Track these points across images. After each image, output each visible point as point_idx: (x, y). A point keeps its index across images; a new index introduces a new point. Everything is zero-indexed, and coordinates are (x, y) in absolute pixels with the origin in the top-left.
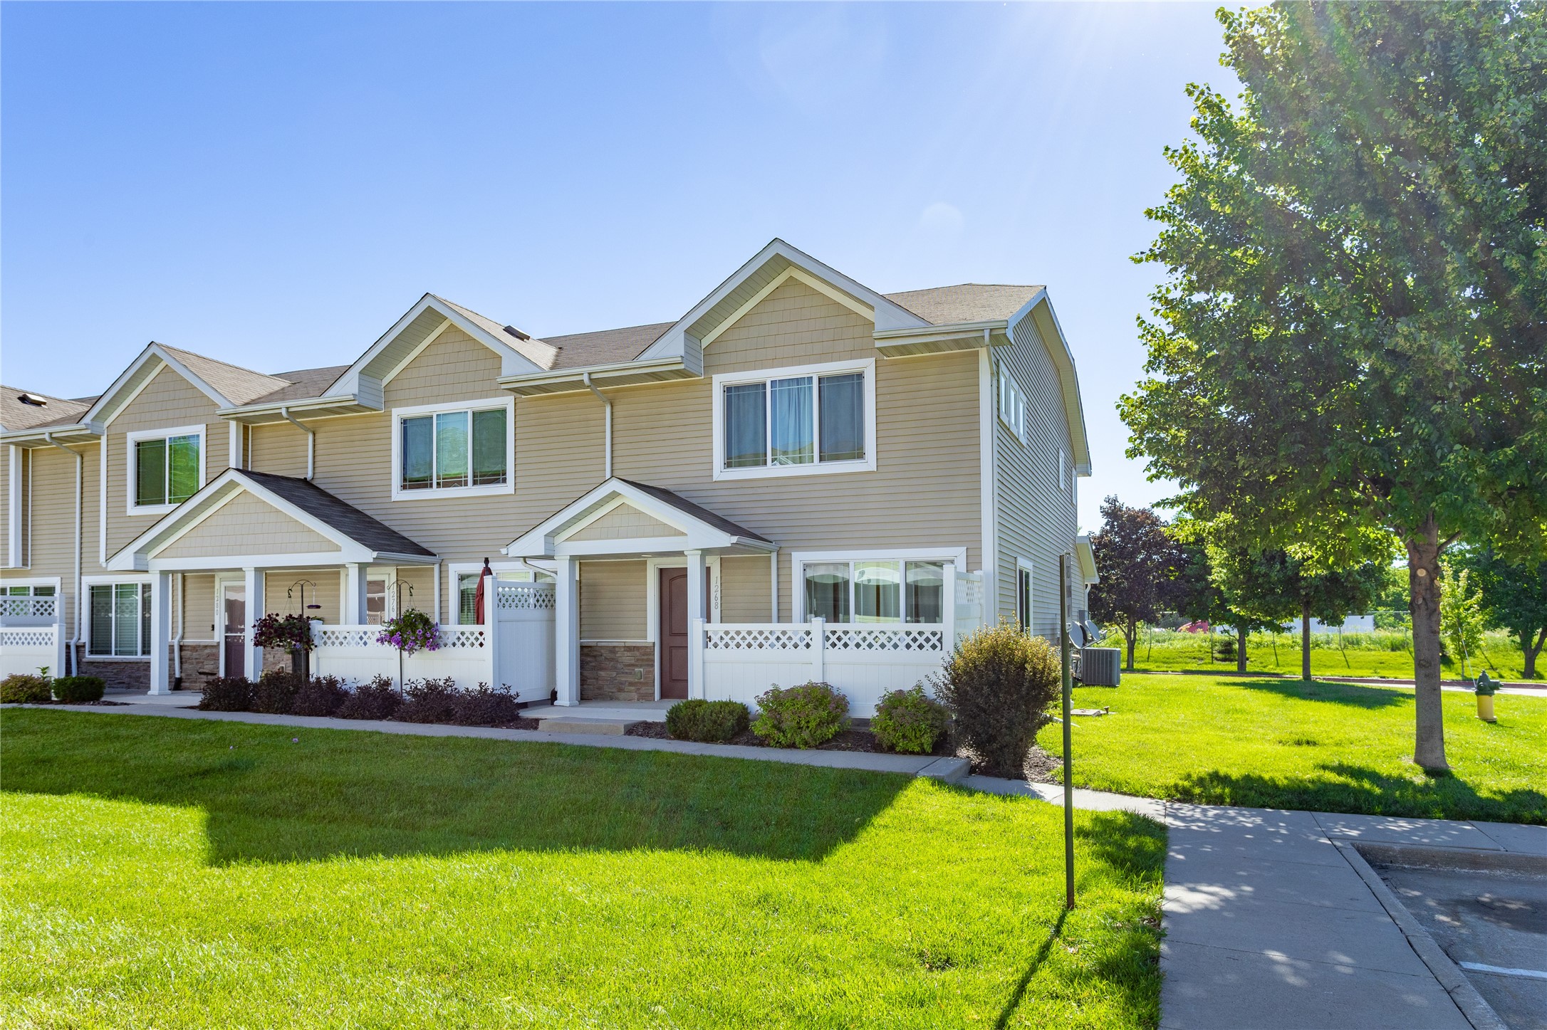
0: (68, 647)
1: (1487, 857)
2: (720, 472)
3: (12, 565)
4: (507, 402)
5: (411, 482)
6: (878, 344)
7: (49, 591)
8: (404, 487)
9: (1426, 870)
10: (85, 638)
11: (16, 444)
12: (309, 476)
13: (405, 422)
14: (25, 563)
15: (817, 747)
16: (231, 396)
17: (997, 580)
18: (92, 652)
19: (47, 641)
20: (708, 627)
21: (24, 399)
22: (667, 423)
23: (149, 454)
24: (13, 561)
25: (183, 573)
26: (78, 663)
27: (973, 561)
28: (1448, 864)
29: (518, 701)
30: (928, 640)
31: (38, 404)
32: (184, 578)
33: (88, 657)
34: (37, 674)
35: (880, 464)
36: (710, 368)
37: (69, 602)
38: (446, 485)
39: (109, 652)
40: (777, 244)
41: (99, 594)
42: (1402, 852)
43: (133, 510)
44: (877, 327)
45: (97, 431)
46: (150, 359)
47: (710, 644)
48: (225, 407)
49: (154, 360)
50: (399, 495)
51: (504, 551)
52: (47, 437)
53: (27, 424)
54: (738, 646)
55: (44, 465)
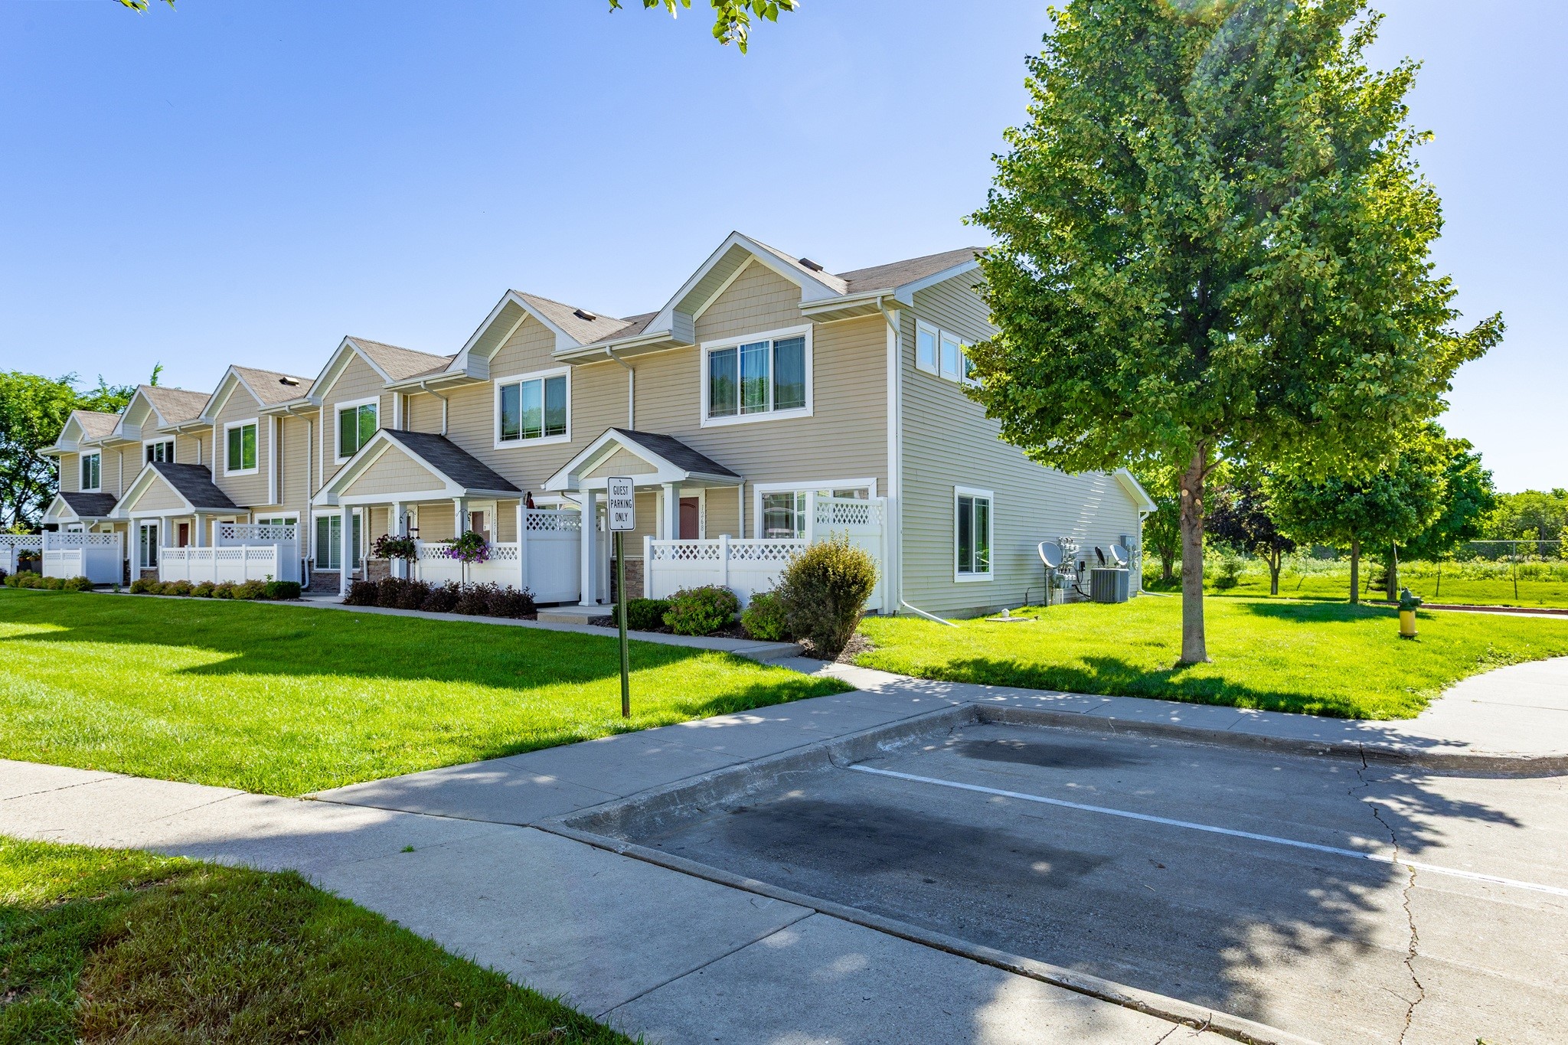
0: (303, 562)
1: (1062, 717)
2: (706, 422)
3: (270, 503)
4: (565, 370)
5: (508, 435)
6: (804, 313)
7: (291, 521)
8: (503, 439)
9: (1021, 726)
10: (314, 556)
11: (273, 414)
12: (443, 433)
13: (503, 389)
14: (279, 502)
15: (705, 635)
16: (392, 374)
17: (900, 505)
18: (318, 566)
19: (270, 556)
20: (654, 543)
21: (283, 381)
22: (671, 383)
23: (347, 416)
24: (271, 500)
25: (370, 506)
26: (310, 574)
27: (882, 490)
28: (1035, 722)
29: (536, 600)
30: (779, 552)
31: (293, 384)
32: (370, 511)
33: (316, 570)
34: (264, 580)
35: (817, 409)
36: (699, 338)
37: (304, 529)
38: (529, 436)
39: (327, 566)
40: (735, 236)
41: (322, 522)
42: (1007, 712)
43: (339, 461)
44: (805, 297)
45: (316, 403)
46: (345, 351)
47: (656, 556)
48: (389, 383)
49: (348, 349)
50: (500, 445)
51: (543, 487)
52: (286, 409)
53: (281, 399)
54: (688, 557)
55: (291, 428)
